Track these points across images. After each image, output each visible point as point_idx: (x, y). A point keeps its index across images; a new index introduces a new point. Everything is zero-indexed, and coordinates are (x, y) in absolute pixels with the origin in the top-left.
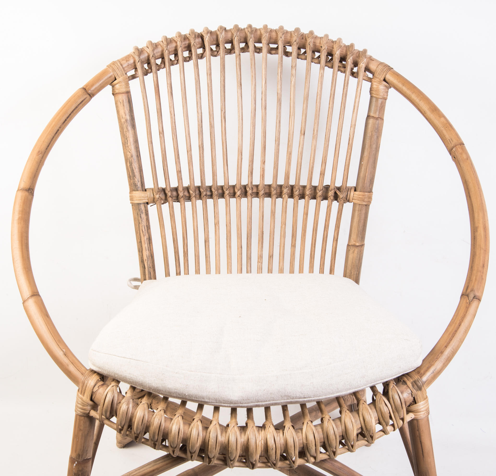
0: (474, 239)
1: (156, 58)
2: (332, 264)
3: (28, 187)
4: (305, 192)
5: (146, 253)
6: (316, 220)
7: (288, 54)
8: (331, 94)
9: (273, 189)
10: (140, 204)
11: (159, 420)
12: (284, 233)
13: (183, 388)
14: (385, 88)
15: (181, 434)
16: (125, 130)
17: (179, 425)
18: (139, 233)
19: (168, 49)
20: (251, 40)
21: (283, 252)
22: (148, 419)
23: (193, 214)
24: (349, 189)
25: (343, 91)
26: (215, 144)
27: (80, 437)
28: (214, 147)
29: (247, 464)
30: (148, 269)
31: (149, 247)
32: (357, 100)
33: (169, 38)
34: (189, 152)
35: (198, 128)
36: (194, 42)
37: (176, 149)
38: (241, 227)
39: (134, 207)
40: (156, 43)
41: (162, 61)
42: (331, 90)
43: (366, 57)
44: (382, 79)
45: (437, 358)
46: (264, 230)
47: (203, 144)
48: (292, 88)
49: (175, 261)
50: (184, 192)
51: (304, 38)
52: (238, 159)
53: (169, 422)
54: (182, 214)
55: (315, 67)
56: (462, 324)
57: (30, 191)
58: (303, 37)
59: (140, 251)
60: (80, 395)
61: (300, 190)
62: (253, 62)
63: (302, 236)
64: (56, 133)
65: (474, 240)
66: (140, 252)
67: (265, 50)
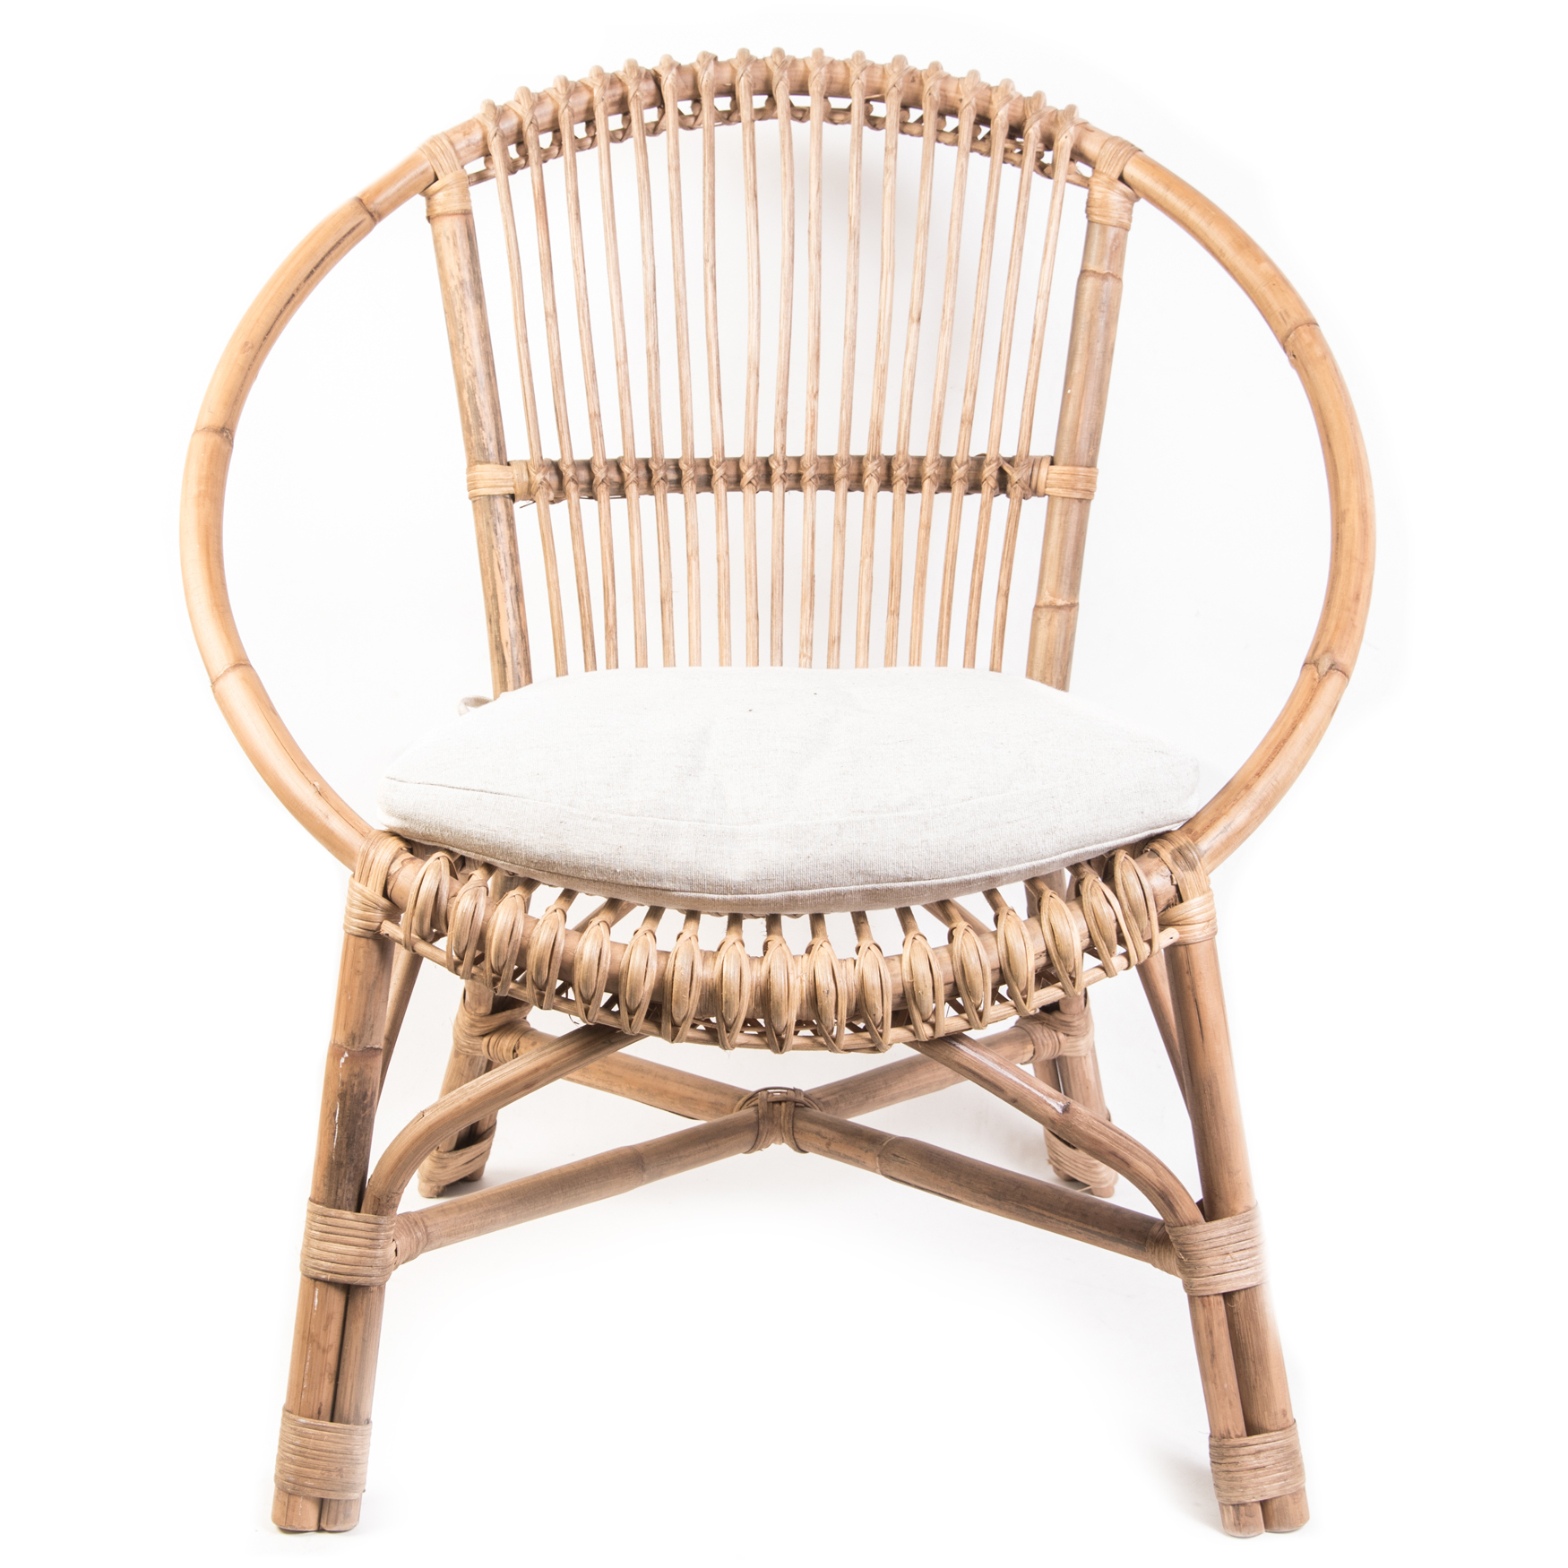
0: (1338, 538)
1: (540, 129)
2: (995, 659)
3: (221, 425)
4: (924, 470)
5: (508, 626)
6: (951, 543)
7: (878, 122)
8: (986, 216)
9: (838, 464)
10: (494, 496)
11: (552, 929)
12: (868, 580)
13: (610, 855)
14: (1123, 199)
15: (606, 963)
16: (458, 307)
17: (600, 942)
18: (489, 573)
19: (570, 104)
20: (782, 83)
21: (865, 628)
22: (524, 930)
23: (630, 528)
24: (1035, 463)
25: (1018, 208)
26: (688, 347)
27: (357, 990)
28: (686, 355)
29: (766, 1039)
30: (513, 667)
31: (516, 609)
32: (1053, 229)
33: (573, 82)
34: (623, 366)
35: (646, 305)
36: (635, 89)
37: (589, 357)
38: (756, 565)
39: (478, 506)
40: (538, 94)
41: (554, 138)
42: (987, 206)
43: (1072, 122)
44: (1116, 175)
45: (1236, 800)
46: (816, 573)
47: (656, 346)
48: (887, 203)
49: (584, 651)
50: (608, 470)
51: (917, 80)
52: (748, 387)
53: (577, 937)
54: (603, 526)
55: (946, 155)
56: (1301, 725)
57: (225, 434)
58: (914, 77)
59: (494, 619)
60: (357, 884)
61: (908, 466)
62: (787, 139)
63: (916, 587)
64: (289, 302)
65: (1337, 542)
66: (493, 623)
67: (816, 113)
